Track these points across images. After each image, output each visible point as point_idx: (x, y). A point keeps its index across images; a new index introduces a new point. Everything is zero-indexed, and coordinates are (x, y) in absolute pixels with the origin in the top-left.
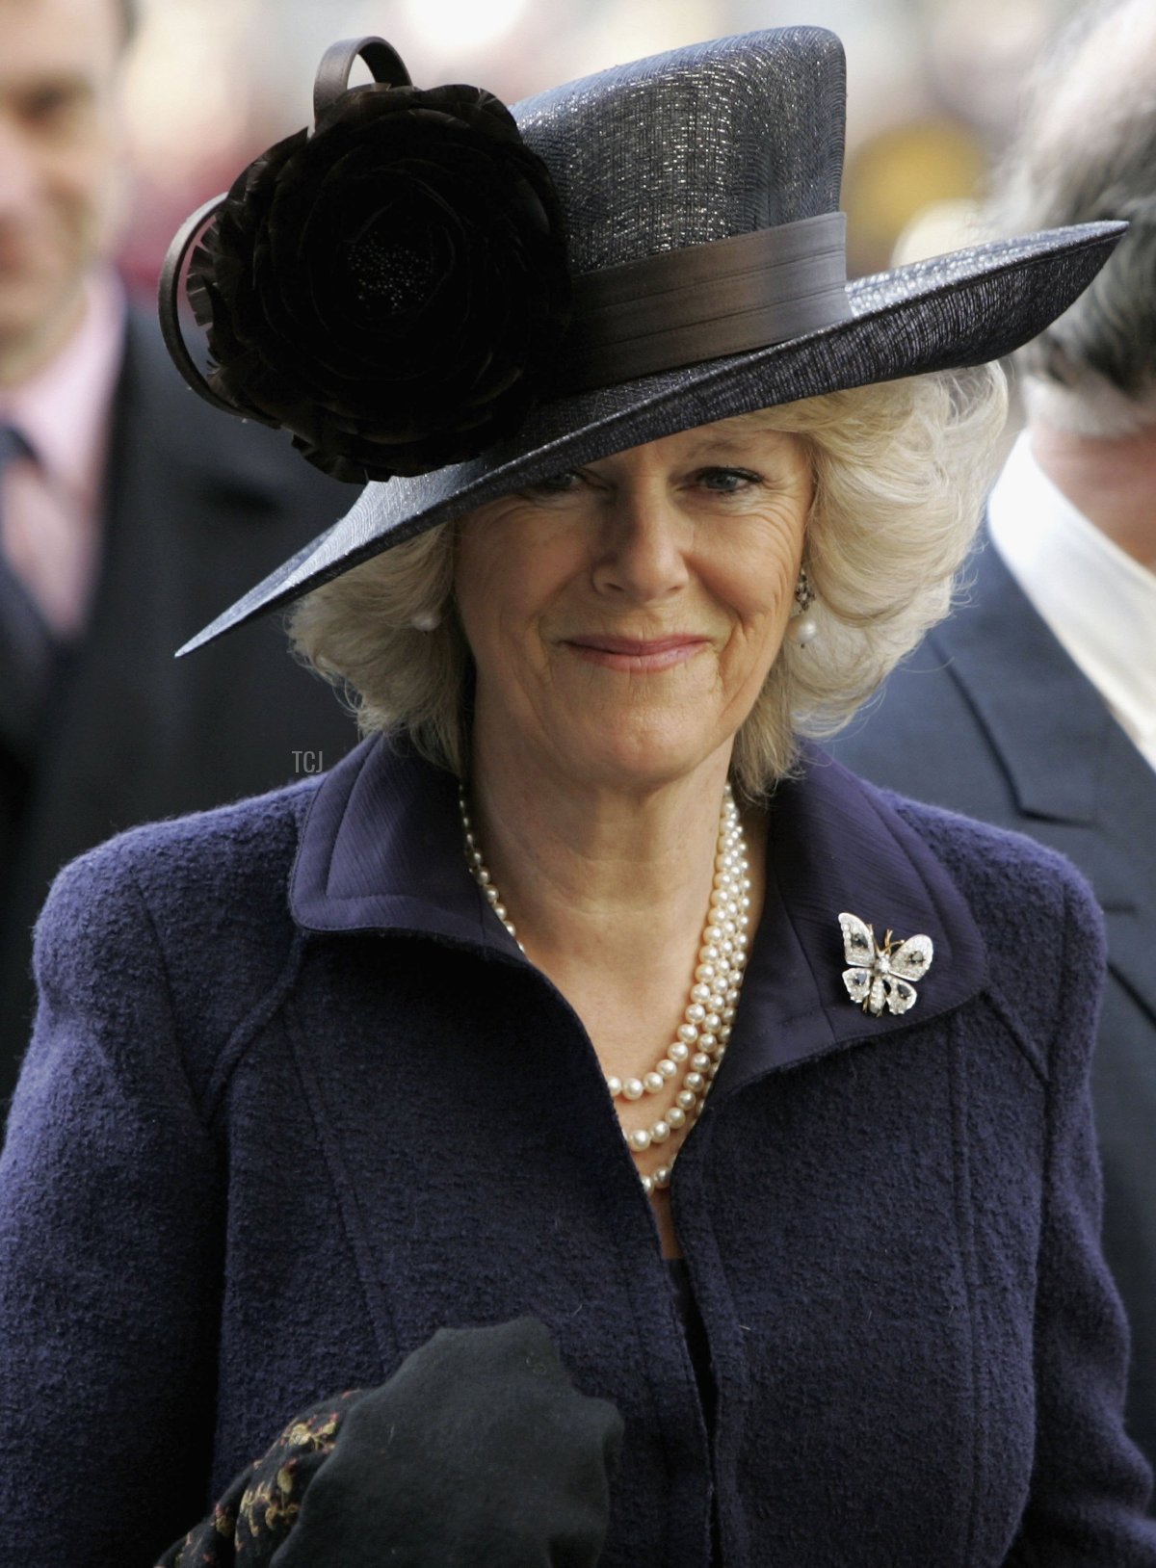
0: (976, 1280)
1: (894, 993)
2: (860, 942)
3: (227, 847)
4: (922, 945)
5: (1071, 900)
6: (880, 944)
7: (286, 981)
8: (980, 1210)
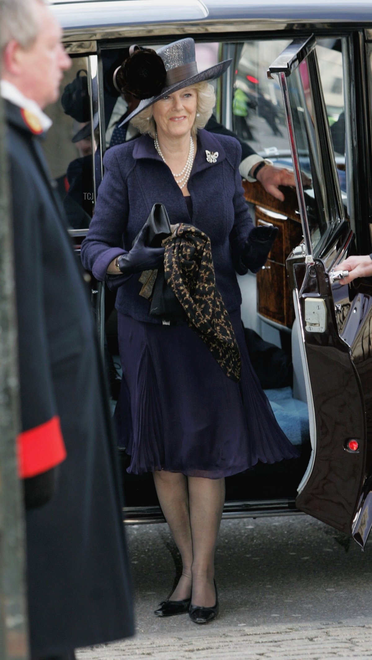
0: (226, 196)
1: (214, 160)
2: (209, 154)
3: (126, 149)
4: (217, 153)
5: (237, 145)
6: (211, 154)
7: (134, 166)
8: (226, 187)
